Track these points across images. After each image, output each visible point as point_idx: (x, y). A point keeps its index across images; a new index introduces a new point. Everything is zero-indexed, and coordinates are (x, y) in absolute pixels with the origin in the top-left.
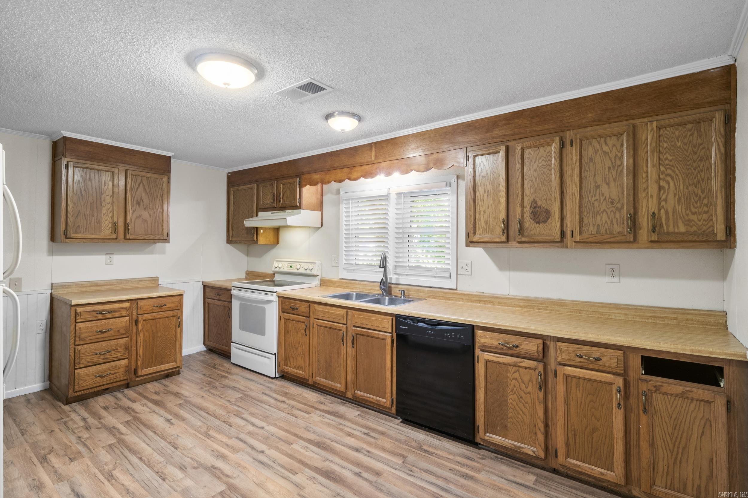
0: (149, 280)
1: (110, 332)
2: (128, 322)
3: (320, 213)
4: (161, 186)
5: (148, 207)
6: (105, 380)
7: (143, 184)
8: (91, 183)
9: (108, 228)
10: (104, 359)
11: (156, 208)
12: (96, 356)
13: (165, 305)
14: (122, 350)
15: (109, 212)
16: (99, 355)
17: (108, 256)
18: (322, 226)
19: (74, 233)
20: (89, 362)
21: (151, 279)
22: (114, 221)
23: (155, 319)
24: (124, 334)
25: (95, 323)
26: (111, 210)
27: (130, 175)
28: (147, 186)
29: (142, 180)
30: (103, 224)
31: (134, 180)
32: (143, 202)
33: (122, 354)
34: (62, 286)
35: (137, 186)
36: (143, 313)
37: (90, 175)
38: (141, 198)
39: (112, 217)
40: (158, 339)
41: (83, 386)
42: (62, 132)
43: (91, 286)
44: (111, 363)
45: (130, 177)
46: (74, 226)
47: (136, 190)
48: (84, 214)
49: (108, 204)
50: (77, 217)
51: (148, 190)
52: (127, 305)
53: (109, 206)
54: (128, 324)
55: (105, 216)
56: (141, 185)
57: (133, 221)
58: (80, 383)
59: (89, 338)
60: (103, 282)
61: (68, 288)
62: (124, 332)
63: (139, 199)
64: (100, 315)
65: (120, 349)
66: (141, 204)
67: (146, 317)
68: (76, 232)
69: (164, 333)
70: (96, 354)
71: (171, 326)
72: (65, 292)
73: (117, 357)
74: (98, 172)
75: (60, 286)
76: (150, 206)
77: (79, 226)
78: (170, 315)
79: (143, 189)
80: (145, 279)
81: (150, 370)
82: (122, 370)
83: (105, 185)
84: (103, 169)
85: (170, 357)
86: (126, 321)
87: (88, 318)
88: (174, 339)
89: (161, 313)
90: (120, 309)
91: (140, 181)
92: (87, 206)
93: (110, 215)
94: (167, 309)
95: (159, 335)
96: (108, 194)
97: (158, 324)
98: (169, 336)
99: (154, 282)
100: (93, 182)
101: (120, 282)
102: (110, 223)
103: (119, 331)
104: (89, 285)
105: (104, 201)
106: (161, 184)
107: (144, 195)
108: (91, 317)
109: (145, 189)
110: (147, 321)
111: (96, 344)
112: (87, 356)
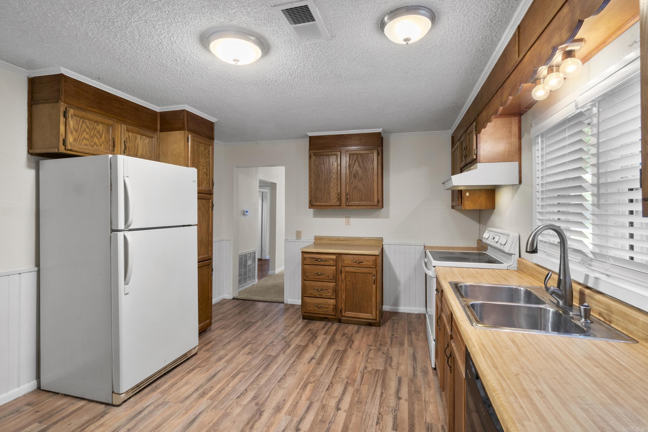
0: (375, 240)
1: (323, 276)
2: (335, 271)
3: (517, 163)
4: (372, 159)
5: (362, 179)
6: (321, 311)
7: (358, 160)
8: (324, 166)
9: (334, 198)
10: (320, 295)
11: (368, 179)
12: (315, 291)
13: (362, 262)
14: (331, 292)
15: (335, 185)
16: (317, 291)
17: (347, 219)
18: (520, 182)
19: (315, 202)
20: (311, 294)
21: (376, 239)
22: (338, 192)
23: (355, 273)
24: (332, 279)
25: (314, 267)
26: (336, 184)
27: (348, 155)
28: (361, 162)
29: (357, 157)
30: (331, 194)
31: (351, 158)
32: (358, 175)
33: (331, 295)
34: (319, 238)
35: (353, 163)
36: (345, 265)
37: (323, 160)
38: (357, 171)
39: (337, 189)
40: (358, 290)
41: (308, 310)
42: (307, 133)
43: (335, 240)
44: (324, 299)
45: (348, 156)
46: (315, 197)
47: (353, 166)
48: (321, 188)
49: (335, 179)
50: (316, 190)
51: (362, 165)
52: (334, 257)
53: (335, 181)
54: (335, 272)
55: (333, 189)
56: (357, 161)
57: (351, 191)
58: (307, 307)
59: (311, 277)
60: (342, 238)
61: (322, 240)
62: (332, 278)
63: (355, 173)
64: (317, 262)
65: (330, 291)
66: (357, 177)
67: (347, 269)
68: (316, 202)
69: (362, 286)
70: (315, 290)
71: (368, 281)
72: (321, 243)
73: (328, 296)
74: (328, 157)
75: (318, 238)
76: (364, 178)
77: (318, 197)
78: (366, 272)
79: (358, 164)
80: (372, 239)
81: (351, 314)
82: (331, 307)
83: (332, 166)
84: (330, 154)
85: (367, 309)
86: (333, 270)
87: (310, 262)
88: (371, 293)
89: (359, 268)
90: (329, 260)
91: (356, 158)
92: (322, 182)
93: (336, 188)
94: (364, 266)
95: (358, 286)
96: (334, 172)
97: (357, 278)
98: (366, 290)
99: (378, 242)
100: (325, 165)
101: (330, 239)
102: (336, 194)
103: (328, 276)
104: (334, 239)
105: (332, 177)
106: (373, 158)
107: (358, 169)
108: (311, 262)
109: (359, 164)
110: (349, 273)
111: (315, 282)
112: (310, 289)
